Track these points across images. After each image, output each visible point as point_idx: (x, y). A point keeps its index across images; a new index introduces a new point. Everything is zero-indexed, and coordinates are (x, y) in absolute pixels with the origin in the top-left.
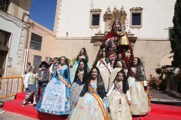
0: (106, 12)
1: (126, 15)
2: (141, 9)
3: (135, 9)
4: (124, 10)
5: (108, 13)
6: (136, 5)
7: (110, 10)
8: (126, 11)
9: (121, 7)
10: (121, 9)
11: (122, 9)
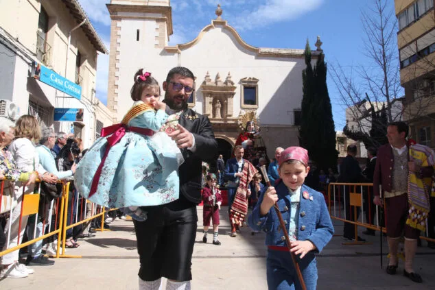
0: (204, 83)
1: (235, 88)
2: (256, 81)
3: (247, 80)
4: (232, 79)
5: (208, 84)
6: (249, 74)
7: (210, 78)
8: (234, 82)
9: (227, 75)
10: (228, 77)
11: (229, 79)
